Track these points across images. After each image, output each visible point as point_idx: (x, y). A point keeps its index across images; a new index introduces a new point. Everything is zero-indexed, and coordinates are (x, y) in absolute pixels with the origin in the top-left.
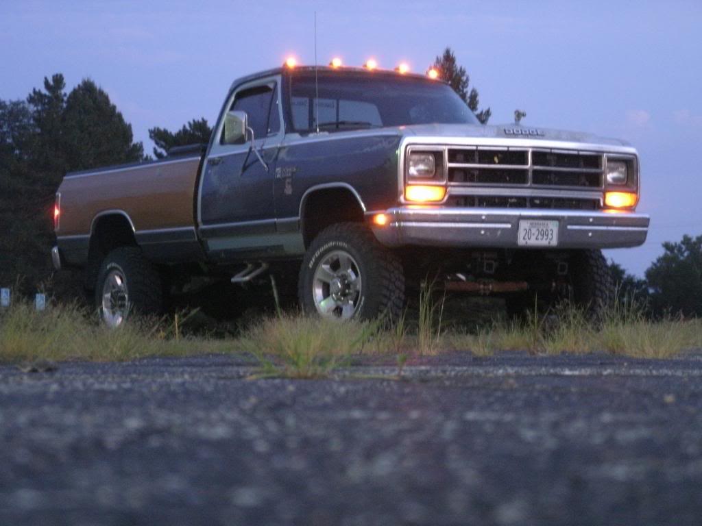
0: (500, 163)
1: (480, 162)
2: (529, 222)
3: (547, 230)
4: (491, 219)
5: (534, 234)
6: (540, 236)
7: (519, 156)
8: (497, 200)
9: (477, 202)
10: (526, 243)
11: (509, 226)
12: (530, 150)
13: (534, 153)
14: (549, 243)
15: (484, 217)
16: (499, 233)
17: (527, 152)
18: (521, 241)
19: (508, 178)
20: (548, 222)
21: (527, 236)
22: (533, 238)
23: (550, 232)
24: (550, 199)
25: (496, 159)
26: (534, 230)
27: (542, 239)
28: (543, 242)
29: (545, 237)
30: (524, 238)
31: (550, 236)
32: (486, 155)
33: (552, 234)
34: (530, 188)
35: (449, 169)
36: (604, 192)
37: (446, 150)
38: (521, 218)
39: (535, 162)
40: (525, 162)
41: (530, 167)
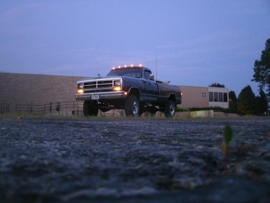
0: (93, 84)
7: (95, 83)
11: (90, 96)
12: (97, 81)
13: (98, 82)
14: (98, 99)
16: (88, 97)
17: (96, 82)
18: (92, 99)
19: (94, 87)
20: (97, 95)
24: (102, 90)
26: (94, 97)
27: (96, 98)
32: (91, 83)
33: (98, 97)
34: (97, 88)
35: (84, 86)
36: (113, 88)
37: (83, 83)
38: (92, 95)
39: (98, 83)
40: (96, 84)
41: (97, 85)
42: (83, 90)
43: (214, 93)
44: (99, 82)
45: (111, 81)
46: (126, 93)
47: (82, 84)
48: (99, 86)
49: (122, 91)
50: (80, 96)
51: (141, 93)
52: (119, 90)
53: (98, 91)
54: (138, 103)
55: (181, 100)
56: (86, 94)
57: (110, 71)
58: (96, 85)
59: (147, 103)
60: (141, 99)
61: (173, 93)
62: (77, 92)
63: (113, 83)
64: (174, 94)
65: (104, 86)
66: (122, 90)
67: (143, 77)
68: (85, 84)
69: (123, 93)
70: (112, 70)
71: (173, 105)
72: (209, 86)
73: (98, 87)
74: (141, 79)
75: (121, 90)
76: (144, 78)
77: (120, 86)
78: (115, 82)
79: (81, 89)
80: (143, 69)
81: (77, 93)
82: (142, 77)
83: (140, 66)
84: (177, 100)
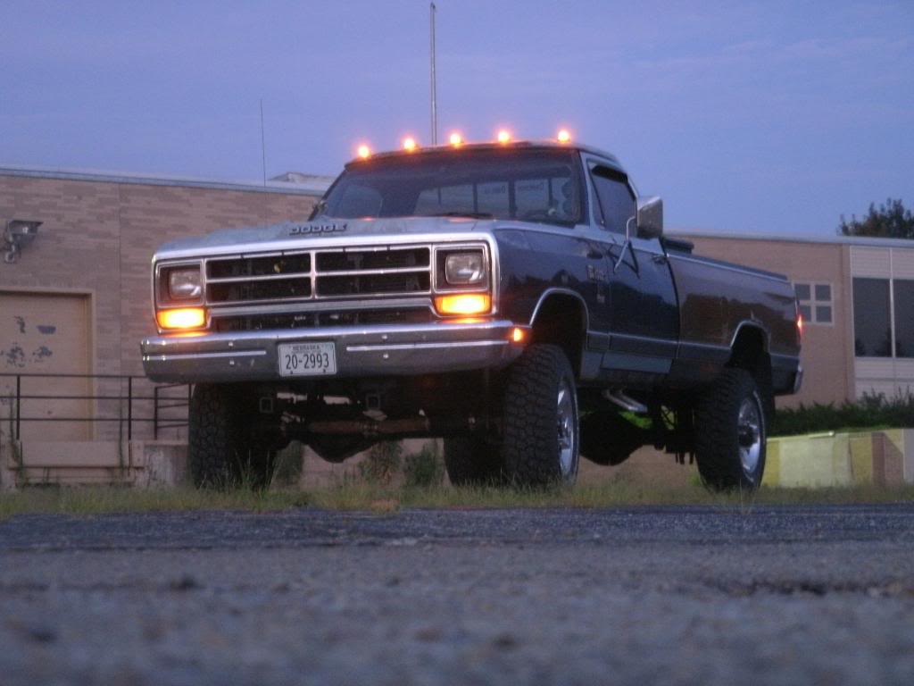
0: (282, 272)
1: (254, 274)
2: (292, 345)
3: (319, 355)
4: (240, 346)
5: (301, 361)
6: (309, 362)
7: (300, 261)
8: (277, 320)
9: (248, 325)
10: (292, 373)
11: (264, 353)
12: (313, 254)
13: (319, 256)
14: (324, 371)
15: (231, 344)
16: (253, 362)
17: (308, 256)
18: (284, 371)
19: (293, 290)
20: (320, 344)
21: (291, 365)
22: (301, 366)
23: (324, 358)
24: (352, 312)
25: (276, 268)
26: (300, 356)
27: (313, 367)
28: (317, 370)
29: (317, 364)
30: (287, 367)
31: (324, 363)
32: (263, 263)
33: (327, 359)
34: (314, 301)
35: (209, 285)
36: (433, 297)
37: (204, 262)
38: (279, 342)
39: (320, 268)
40: (308, 269)
41: (313, 274)
42: (205, 309)
43: (897, 282)
44: (326, 260)
45: (421, 255)
46: (518, 335)
47: (196, 268)
48: (326, 286)
49: (498, 317)
50: (181, 352)
51: (591, 329)
52: (478, 316)
53: (325, 320)
54: (575, 396)
55: (797, 362)
56: (232, 338)
57: (342, 168)
58: (308, 279)
59: (612, 393)
60: (590, 366)
61: (752, 321)
62: (156, 320)
63: (432, 268)
64: (761, 326)
65: (368, 285)
66: (494, 310)
67: (592, 220)
68: (217, 267)
69: (503, 333)
70: (354, 168)
71: (754, 399)
72: (845, 230)
73: (320, 290)
74: (580, 230)
75: (486, 316)
76: (598, 222)
77: (478, 284)
78: (443, 256)
79: (185, 300)
80: (584, 156)
81: (155, 329)
82: (583, 220)
83: (564, 137)
84: (773, 364)
